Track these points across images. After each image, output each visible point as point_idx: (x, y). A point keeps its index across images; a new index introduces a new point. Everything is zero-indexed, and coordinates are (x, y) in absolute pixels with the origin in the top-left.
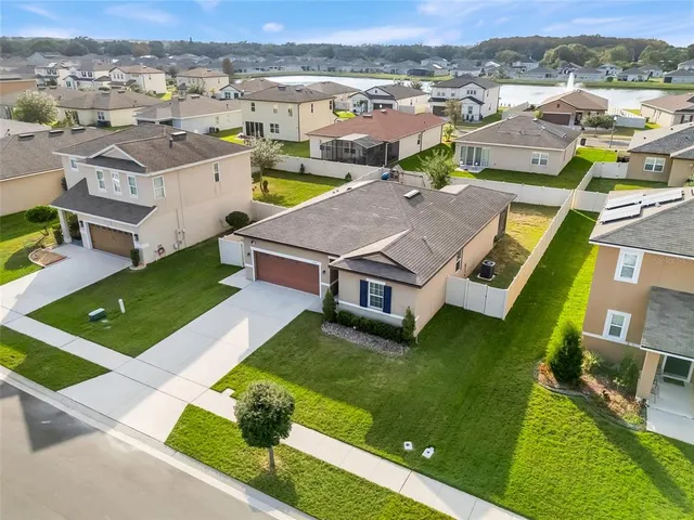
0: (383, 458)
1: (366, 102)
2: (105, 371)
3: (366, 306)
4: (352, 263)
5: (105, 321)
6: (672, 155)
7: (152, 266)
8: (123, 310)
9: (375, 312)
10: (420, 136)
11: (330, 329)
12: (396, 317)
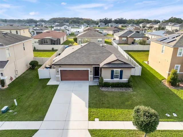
0: (168, 121)
1: (34, 31)
2: (36, 131)
3: (113, 79)
4: (107, 65)
5: (11, 111)
6: (128, 37)
7: (12, 85)
8: (16, 104)
9: (116, 80)
10: (63, 38)
11: (104, 89)
12: (125, 80)
